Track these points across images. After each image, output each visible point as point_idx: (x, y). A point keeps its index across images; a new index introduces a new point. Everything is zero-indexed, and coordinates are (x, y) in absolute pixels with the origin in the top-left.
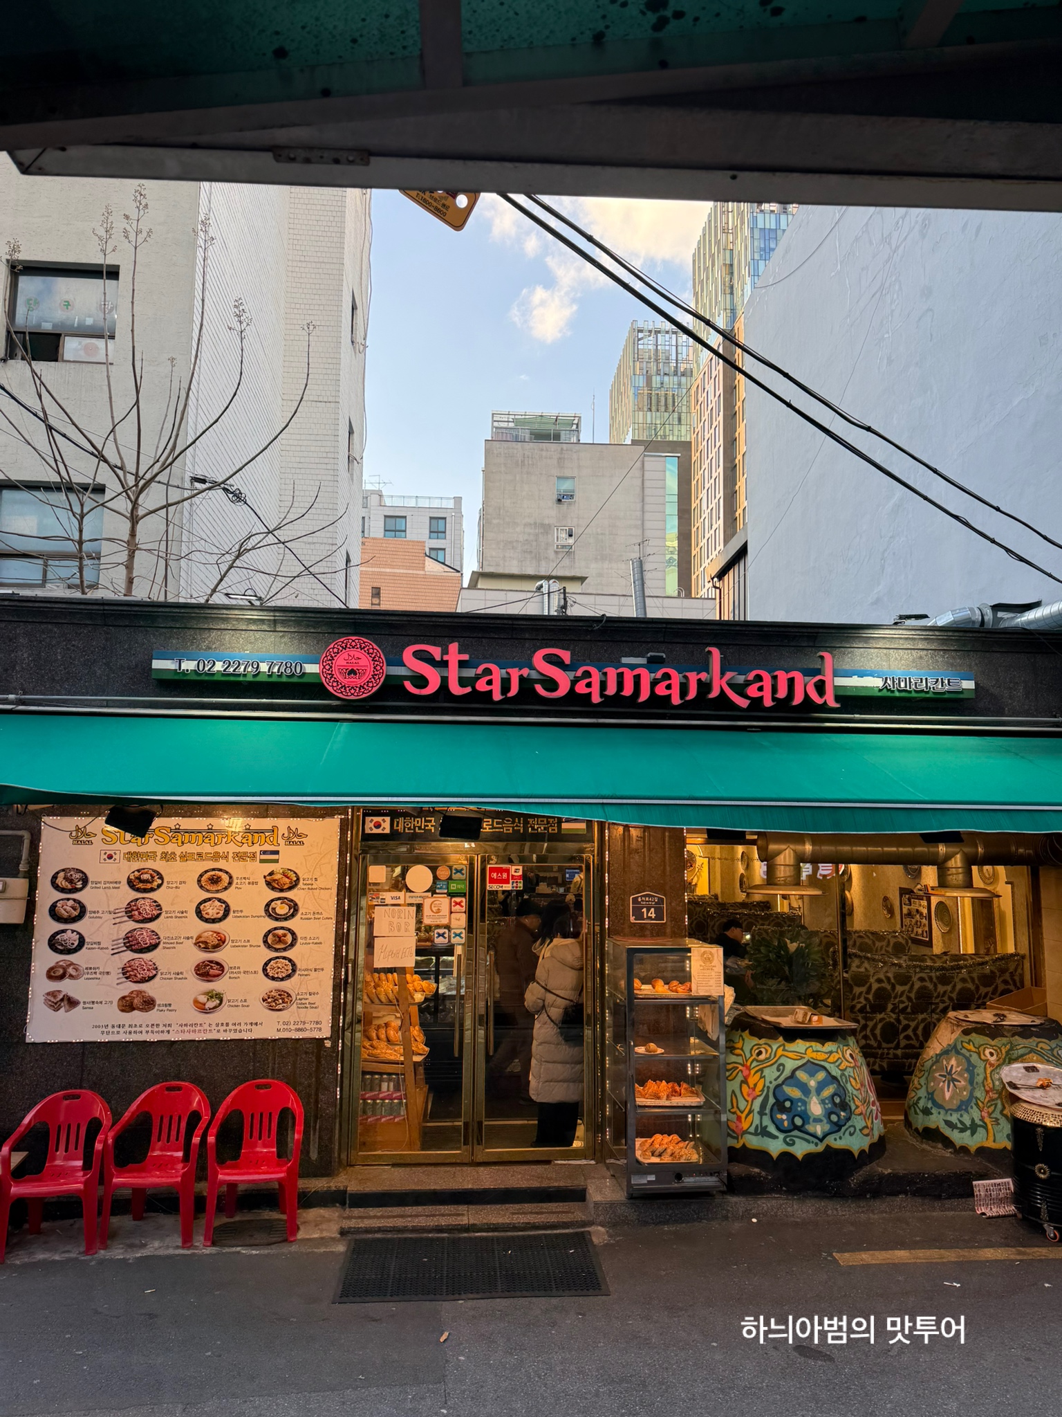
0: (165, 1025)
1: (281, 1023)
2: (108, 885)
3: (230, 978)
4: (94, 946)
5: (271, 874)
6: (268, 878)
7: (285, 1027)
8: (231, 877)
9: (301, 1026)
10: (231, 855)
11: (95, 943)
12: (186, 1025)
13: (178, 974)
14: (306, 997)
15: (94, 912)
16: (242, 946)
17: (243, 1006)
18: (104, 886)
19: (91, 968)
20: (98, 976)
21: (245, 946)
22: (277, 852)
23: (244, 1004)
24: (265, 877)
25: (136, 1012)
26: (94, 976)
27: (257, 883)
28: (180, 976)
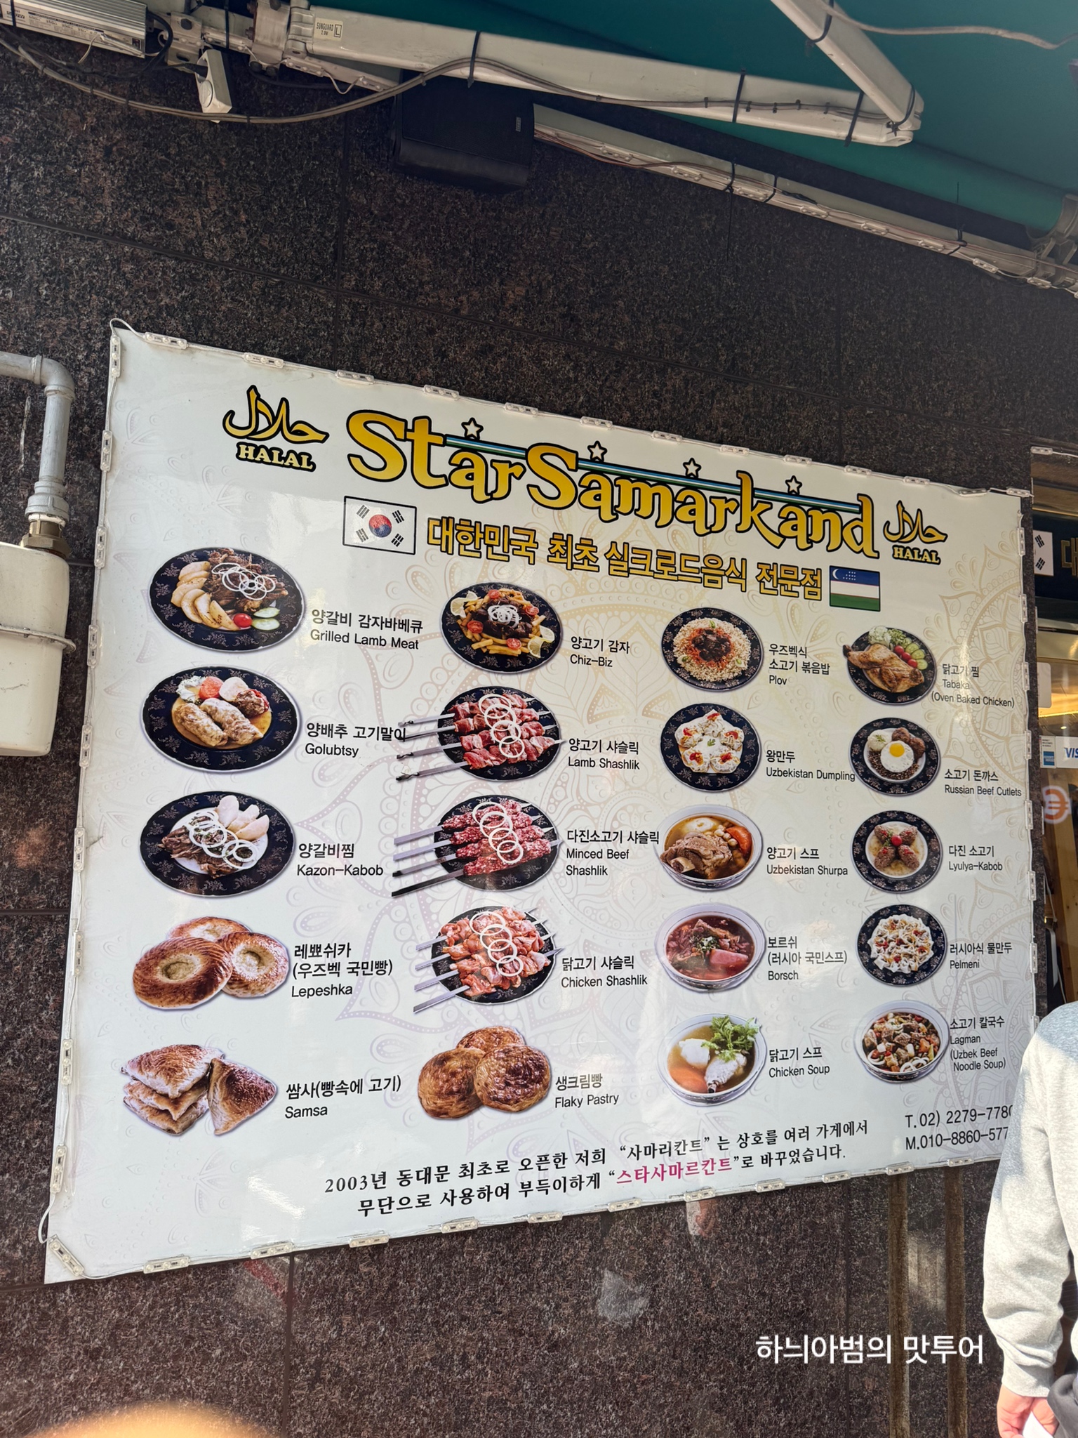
0: (583, 1158)
1: (915, 1121)
2: (374, 632)
3: (772, 976)
4: (329, 861)
5: (863, 642)
6: (855, 654)
7: (927, 1131)
8: (755, 643)
9: (966, 1126)
10: (752, 571)
11: (333, 850)
12: (651, 1150)
13: (618, 966)
14: (973, 1034)
15: (328, 730)
16: (800, 871)
17: (813, 1070)
18: (363, 633)
19: (316, 949)
20: (346, 979)
21: (808, 871)
22: (872, 578)
23: (815, 1062)
24: (846, 651)
25: (484, 1116)
26: (330, 980)
27: (825, 669)
28: (625, 972)
